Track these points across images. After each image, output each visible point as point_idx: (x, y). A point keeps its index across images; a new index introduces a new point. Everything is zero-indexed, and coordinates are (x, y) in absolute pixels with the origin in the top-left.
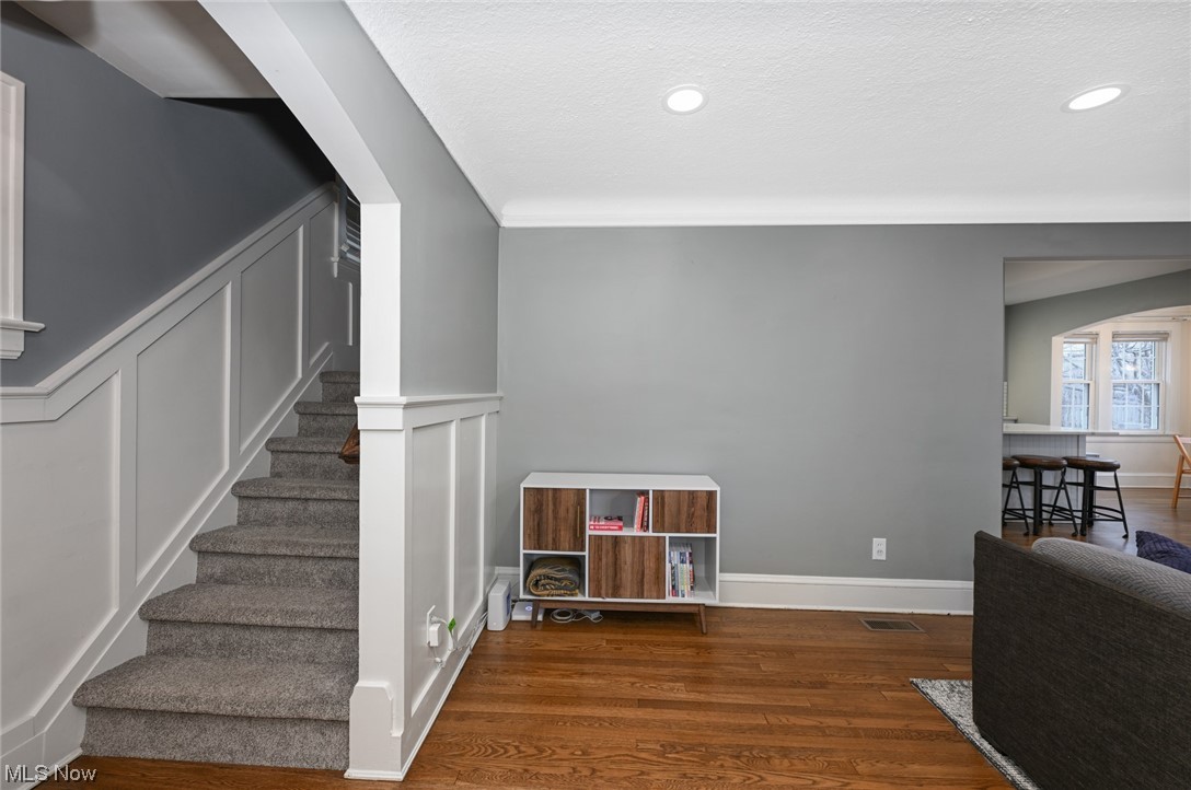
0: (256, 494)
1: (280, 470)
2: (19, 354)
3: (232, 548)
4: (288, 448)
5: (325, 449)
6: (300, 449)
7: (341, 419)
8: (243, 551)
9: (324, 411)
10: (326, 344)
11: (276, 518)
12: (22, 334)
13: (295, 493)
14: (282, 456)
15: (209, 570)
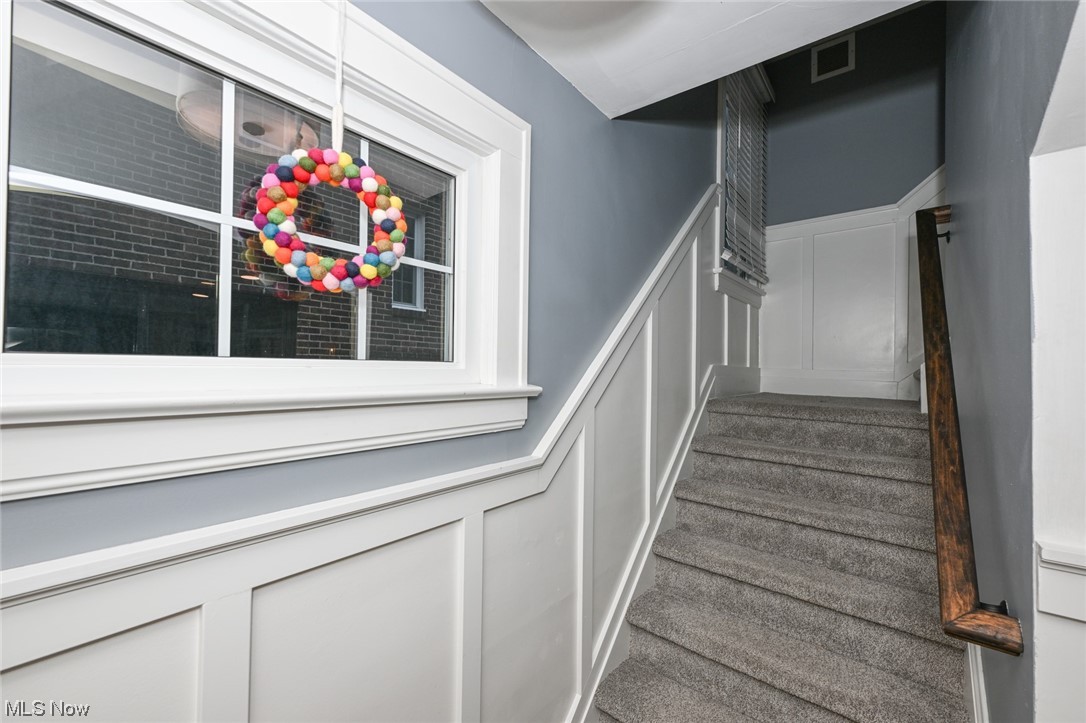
0: (680, 559)
1: (688, 521)
2: (523, 423)
3: (674, 637)
4: (699, 499)
5: (748, 509)
6: (715, 503)
7: (747, 464)
8: (687, 646)
9: (727, 452)
10: (711, 367)
11: (701, 593)
12: (526, 400)
13: (731, 572)
14: (689, 505)
15: (643, 648)
